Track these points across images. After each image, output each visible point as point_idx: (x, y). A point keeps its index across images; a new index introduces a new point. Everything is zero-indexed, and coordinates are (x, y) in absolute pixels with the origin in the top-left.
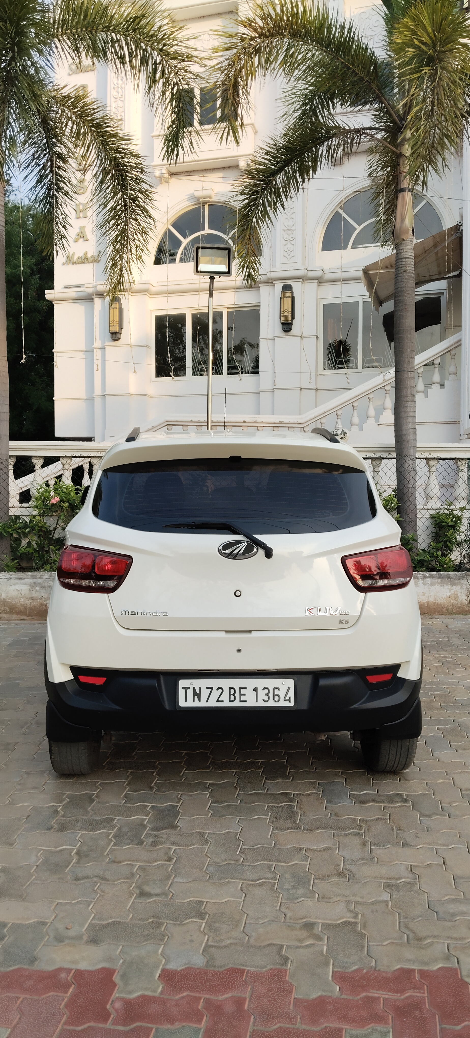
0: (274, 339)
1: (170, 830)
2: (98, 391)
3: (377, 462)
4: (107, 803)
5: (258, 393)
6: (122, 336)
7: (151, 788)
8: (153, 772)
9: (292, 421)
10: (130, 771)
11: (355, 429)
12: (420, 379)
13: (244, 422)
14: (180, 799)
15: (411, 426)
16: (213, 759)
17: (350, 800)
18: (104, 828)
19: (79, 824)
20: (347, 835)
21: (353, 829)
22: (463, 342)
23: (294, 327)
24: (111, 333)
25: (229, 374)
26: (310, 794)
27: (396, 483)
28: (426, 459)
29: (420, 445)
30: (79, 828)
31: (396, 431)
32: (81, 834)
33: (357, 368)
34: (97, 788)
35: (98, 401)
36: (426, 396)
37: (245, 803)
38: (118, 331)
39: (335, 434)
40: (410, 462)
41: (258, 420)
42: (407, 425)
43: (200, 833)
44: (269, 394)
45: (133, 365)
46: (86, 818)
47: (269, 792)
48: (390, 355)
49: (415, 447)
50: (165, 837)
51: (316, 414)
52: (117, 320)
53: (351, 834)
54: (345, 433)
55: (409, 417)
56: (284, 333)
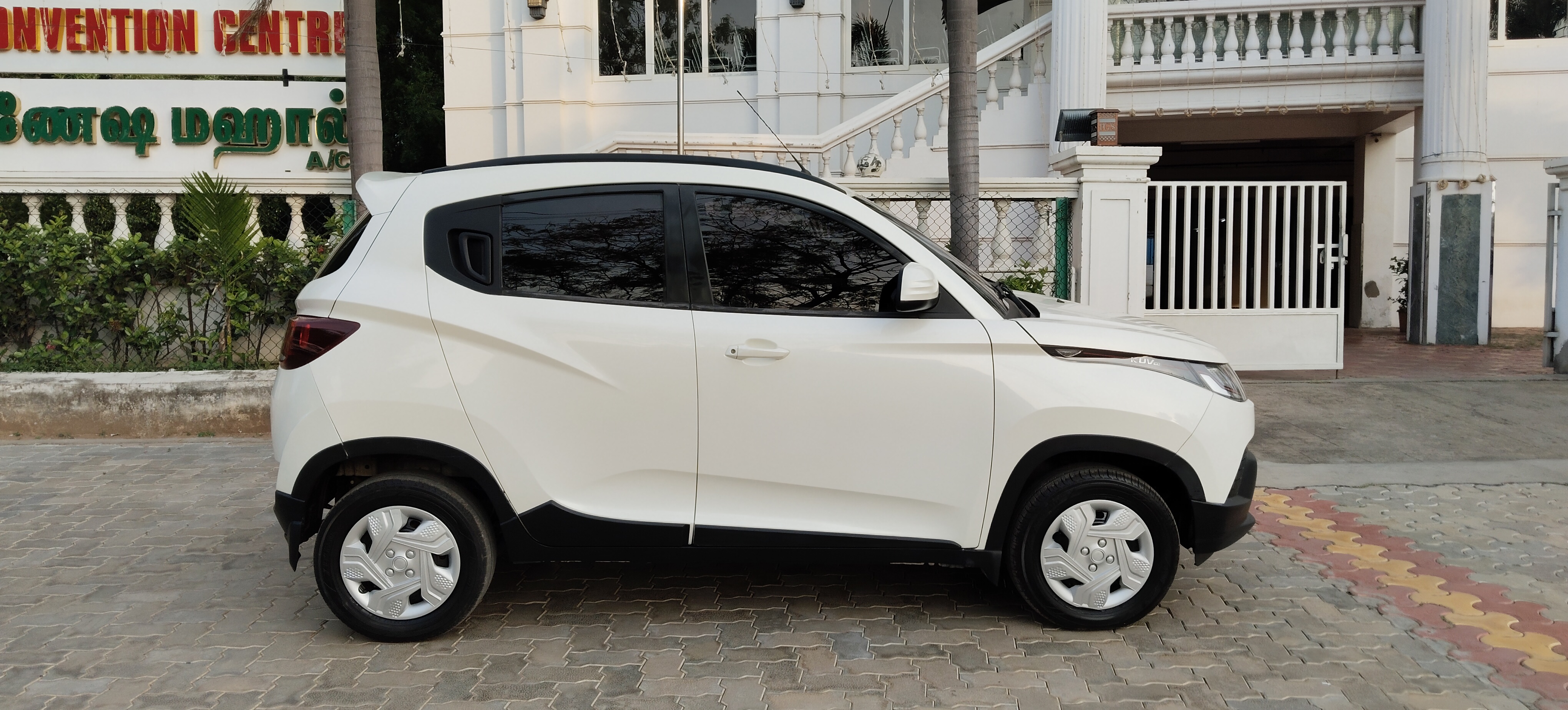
0: (778, 18)
1: (630, 695)
2: (512, 97)
3: (923, 205)
4: (543, 665)
5: (755, 100)
6: (548, 12)
7: (604, 646)
8: (606, 627)
9: (806, 144)
10: (574, 626)
11: (897, 155)
12: (993, 82)
13: (734, 144)
14: (643, 658)
15: (971, 152)
16: (687, 609)
17: (869, 654)
18: (542, 695)
19: (506, 691)
20: (862, 695)
21: (871, 687)
22: (1053, 27)
24: (531, 8)
25: (710, 71)
26: (817, 648)
27: (949, 235)
28: (993, 199)
29: (984, 179)
30: (506, 696)
31: (951, 159)
32: (509, 703)
33: (901, 63)
34: (530, 647)
35: (512, 112)
36: (1001, 107)
37: (730, 660)
38: (540, 4)
39: (863, 163)
40: (969, 205)
41: (755, 142)
42: (965, 151)
43: (669, 697)
44: (772, 103)
45: (566, 60)
46: (516, 683)
47: (762, 647)
49: (977, 183)
50: (623, 703)
51: (841, 133)
53: (868, 693)
54: (878, 163)
55: (969, 139)
56: (791, 11)
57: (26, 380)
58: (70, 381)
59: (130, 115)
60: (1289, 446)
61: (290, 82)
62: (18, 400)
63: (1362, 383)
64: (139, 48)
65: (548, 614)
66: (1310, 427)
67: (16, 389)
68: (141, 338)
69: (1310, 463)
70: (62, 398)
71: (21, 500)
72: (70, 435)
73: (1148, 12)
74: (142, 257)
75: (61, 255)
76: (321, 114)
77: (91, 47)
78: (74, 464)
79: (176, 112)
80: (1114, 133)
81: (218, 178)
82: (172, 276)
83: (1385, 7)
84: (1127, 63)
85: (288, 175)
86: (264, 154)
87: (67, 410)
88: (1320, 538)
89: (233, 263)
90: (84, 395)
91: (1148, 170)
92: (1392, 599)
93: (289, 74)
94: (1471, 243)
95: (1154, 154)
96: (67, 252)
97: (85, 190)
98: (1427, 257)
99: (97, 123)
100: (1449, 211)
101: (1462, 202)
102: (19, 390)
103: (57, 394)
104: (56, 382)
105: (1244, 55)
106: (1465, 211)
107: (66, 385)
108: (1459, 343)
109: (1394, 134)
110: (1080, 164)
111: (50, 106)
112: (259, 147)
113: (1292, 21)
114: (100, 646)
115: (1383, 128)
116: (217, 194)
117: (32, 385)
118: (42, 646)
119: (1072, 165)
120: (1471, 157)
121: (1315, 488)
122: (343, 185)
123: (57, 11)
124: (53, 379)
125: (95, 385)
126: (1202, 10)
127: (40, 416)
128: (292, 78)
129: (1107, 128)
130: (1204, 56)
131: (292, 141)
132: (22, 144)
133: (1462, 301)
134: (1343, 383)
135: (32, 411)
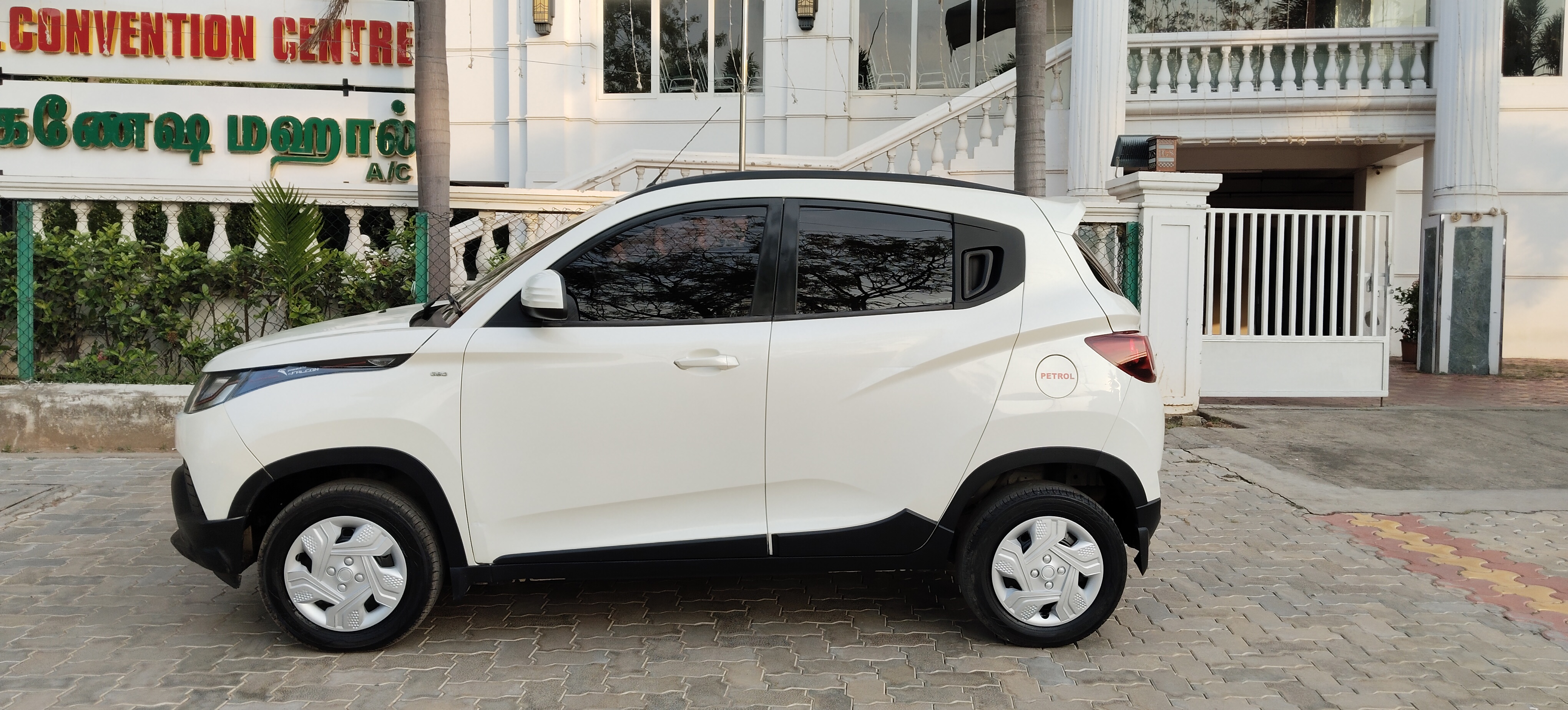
0: (787, 40)
2: (514, 113)
4: (744, 688)
5: (762, 121)
6: (553, 29)
7: (796, 669)
8: (788, 649)
13: (753, 164)
14: (842, 682)
15: (1038, 176)
16: (861, 632)
17: (1069, 680)
22: (1073, 55)
23: (816, 23)
24: (536, 23)
25: (717, 91)
26: (1012, 673)
31: (1018, 182)
33: (910, 88)
34: (722, 669)
35: (514, 129)
37: (932, 685)
38: (546, 21)
41: (774, 163)
42: (1033, 174)
44: (779, 123)
47: (957, 671)
48: (956, 69)
52: (546, 4)
55: (1037, 162)
56: (801, 33)
57: (84, 392)
58: (130, 393)
59: (185, 122)
60: (1375, 472)
61: (350, 92)
62: (76, 411)
63: (1412, 411)
64: (195, 53)
65: (722, 635)
66: (1385, 454)
67: (74, 400)
68: (196, 349)
69: (1402, 489)
70: (121, 410)
71: (114, 515)
72: (129, 450)
73: (1165, 42)
74: (199, 267)
75: (119, 263)
76: (383, 125)
77: (145, 51)
78: (152, 479)
79: (232, 121)
80: (1172, 160)
81: (289, 189)
82: (228, 287)
83: (1398, 42)
84: (1144, 91)
85: (346, 186)
86: (322, 165)
87: (127, 423)
88: (1449, 563)
89: (298, 275)
90: (144, 408)
91: (1207, 197)
92: (1551, 624)
93: (349, 83)
94: (1483, 274)
95: (1215, 180)
96: (125, 260)
97: (136, 197)
98: (1440, 287)
99: (150, 130)
100: (1462, 243)
101: (1474, 234)
102: (77, 402)
103: (117, 406)
104: (116, 394)
105: (1259, 86)
106: (1477, 243)
107: (126, 397)
108: (1471, 373)
109: (1395, 166)
110: (1141, 190)
111: (101, 111)
112: (317, 157)
113: (1307, 54)
114: (274, 668)
115: (1384, 162)
116: (287, 204)
117: (91, 397)
118: (213, 668)
119: (1132, 191)
120: (1484, 190)
121: (1420, 514)
122: (411, 198)
123: (112, 15)
124: (112, 391)
125: (156, 398)
126: (1219, 41)
127: (98, 428)
128: (351, 88)
129: (1165, 154)
130: (1219, 86)
131: (351, 152)
132: (71, 147)
133: (1473, 330)
134: (1393, 410)
135: (90, 423)
